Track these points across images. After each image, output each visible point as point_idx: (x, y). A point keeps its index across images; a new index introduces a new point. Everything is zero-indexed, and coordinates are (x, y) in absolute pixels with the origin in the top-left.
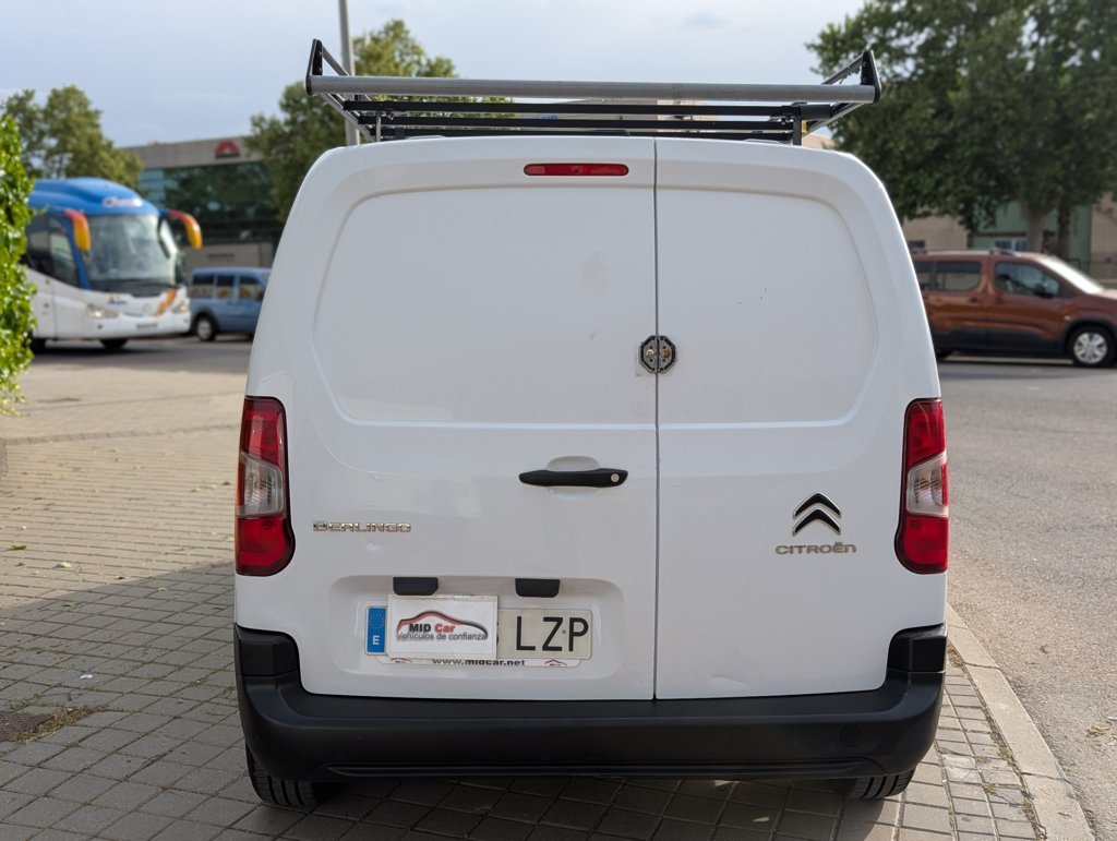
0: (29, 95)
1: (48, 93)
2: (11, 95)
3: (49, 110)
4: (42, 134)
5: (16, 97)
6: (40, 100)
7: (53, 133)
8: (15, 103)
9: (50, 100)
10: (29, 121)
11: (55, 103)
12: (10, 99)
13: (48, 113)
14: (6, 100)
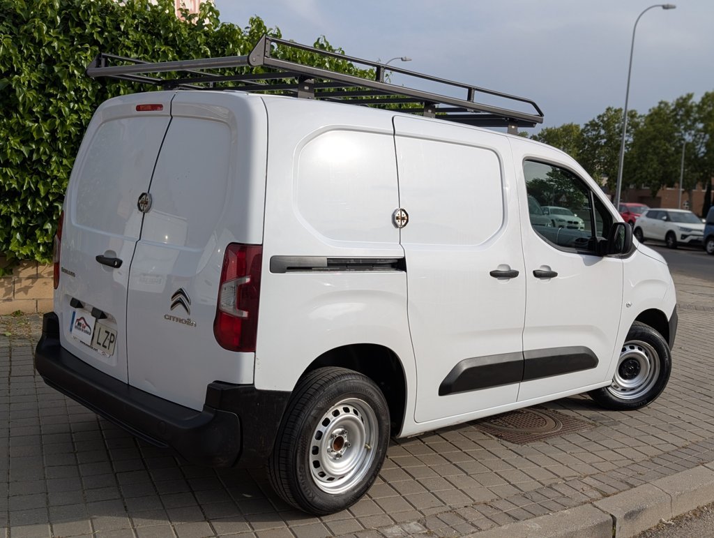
0: (690, 96)
1: (703, 95)
2: (679, 97)
3: (701, 104)
4: (695, 120)
5: (681, 98)
6: (697, 99)
7: (702, 120)
8: (681, 101)
9: (703, 99)
10: (688, 113)
11: (706, 101)
12: (678, 100)
13: (700, 108)
14: (675, 100)
